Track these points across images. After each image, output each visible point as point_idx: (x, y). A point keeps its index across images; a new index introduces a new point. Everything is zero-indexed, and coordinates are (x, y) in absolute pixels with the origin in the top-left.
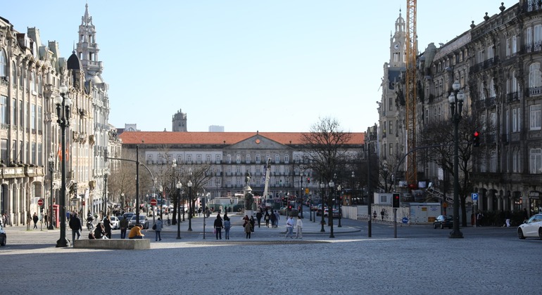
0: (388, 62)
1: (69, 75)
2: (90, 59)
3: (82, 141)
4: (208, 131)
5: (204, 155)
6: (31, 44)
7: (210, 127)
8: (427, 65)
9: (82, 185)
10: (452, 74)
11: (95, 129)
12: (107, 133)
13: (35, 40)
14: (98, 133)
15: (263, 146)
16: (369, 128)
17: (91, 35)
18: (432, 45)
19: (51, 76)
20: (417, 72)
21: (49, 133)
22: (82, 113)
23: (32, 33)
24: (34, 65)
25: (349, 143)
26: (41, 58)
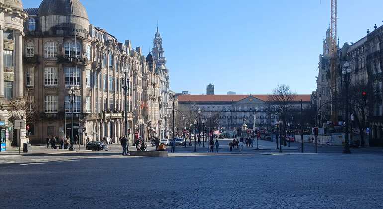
0: (322, 54)
1: (147, 65)
2: (159, 56)
3: (154, 99)
4: (227, 94)
5: (221, 107)
6: (127, 48)
7: (228, 92)
8: (343, 55)
9: (154, 122)
10: (357, 60)
11: (161, 93)
12: (168, 95)
13: (129, 46)
14: (163, 95)
15: (253, 102)
16: (313, 92)
17: (160, 43)
18: (346, 44)
19: (137, 65)
20: (338, 59)
21: (136, 95)
22: (154, 85)
23: (127, 43)
24: (127, 59)
25: (295, 100)
26: (132, 56)
